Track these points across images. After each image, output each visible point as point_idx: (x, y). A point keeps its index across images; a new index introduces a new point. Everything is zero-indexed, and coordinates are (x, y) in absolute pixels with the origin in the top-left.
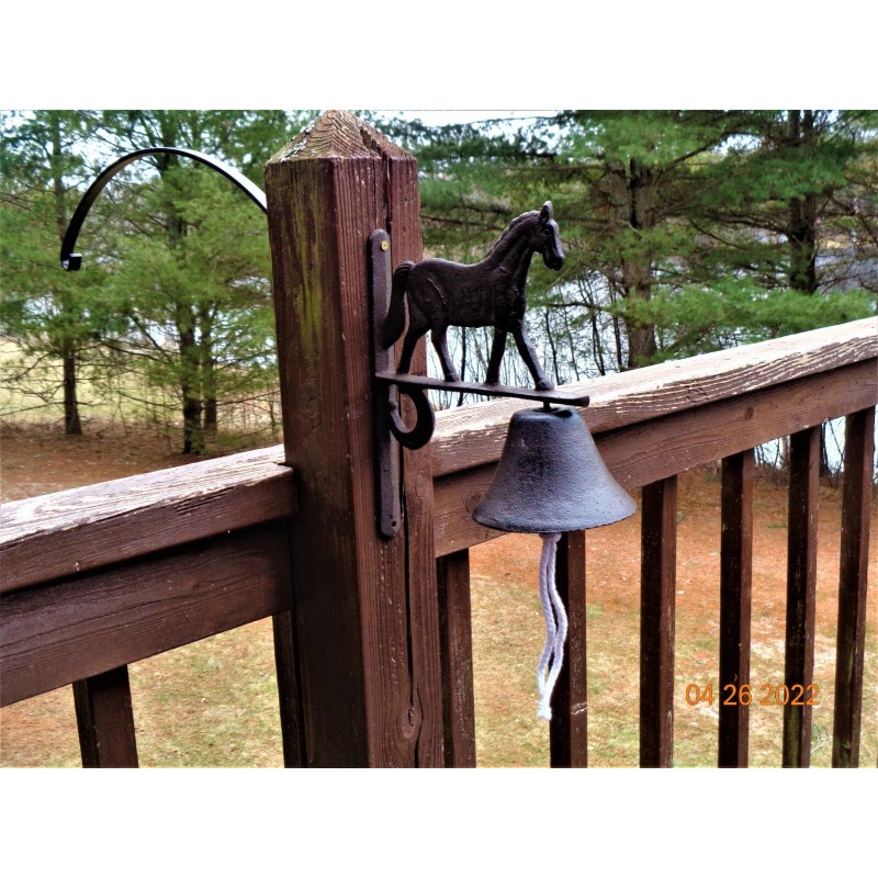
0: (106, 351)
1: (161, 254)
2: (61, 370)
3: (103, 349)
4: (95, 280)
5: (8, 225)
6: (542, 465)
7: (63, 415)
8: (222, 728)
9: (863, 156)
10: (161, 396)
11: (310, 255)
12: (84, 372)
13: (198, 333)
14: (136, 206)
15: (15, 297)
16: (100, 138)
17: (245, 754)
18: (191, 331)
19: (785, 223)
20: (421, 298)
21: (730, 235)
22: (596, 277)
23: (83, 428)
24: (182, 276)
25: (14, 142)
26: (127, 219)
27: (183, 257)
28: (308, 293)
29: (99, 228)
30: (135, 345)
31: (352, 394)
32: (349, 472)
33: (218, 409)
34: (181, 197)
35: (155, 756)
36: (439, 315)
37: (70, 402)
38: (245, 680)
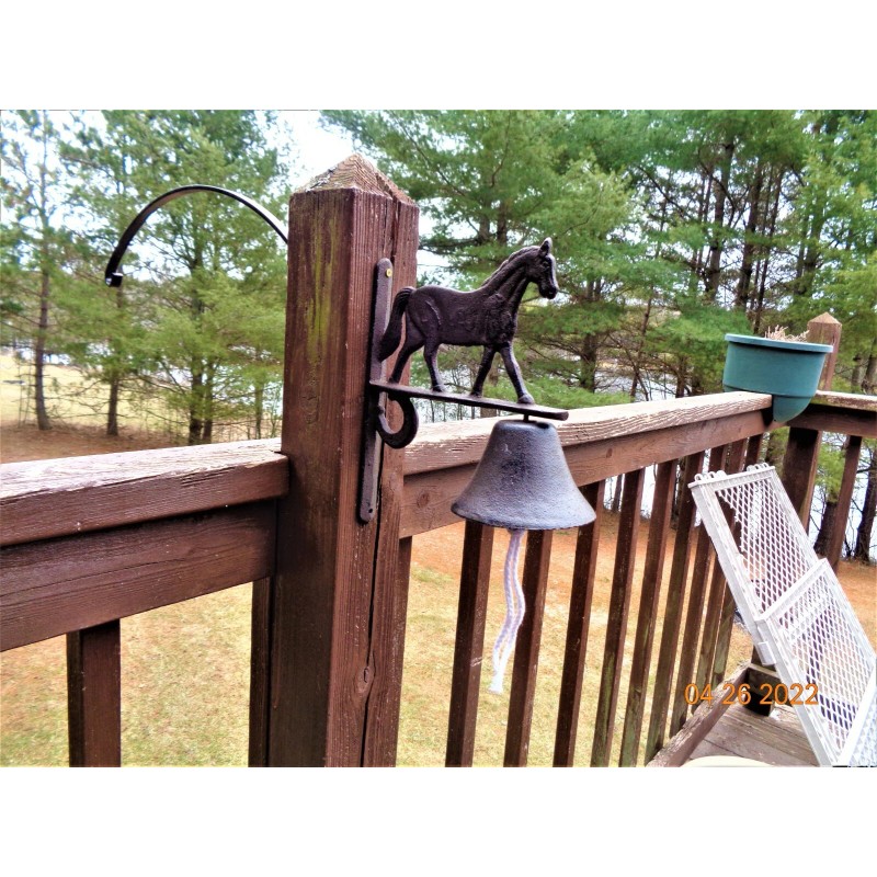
0: (141, 383)
1: (184, 322)
2: (108, 392)
3: (139, 381)
4: (138, 335)
5: (83, 292)
6: (523, 469)
7: (106, 422)
8: (193, 640)
9: (628, 314)
10: (175, 416)
11: (323, 273)
12: (124, 395)
13: (205, 377)
14: (172, 291)
15: (82, 341)
16: (152, 244)
17: (207, 659)
18: (200, 375)
19: (580, 349)
20: (418, 319)
21: (546, 351)
22: (463, 369)
23: (120, 432)
24: (198, 339)
25: (93, 239)
26: (164, 298)
27: (200, 326)
28: (318, 307)
29: (144, 302)
30: (162, 381)
31: (348, 397)
32: (339, 463)
33: (213, 428)
34: (202, 288)
35: (144, 657)
36: (434, 334)
37: (112, 414)
38: (213, 608)
